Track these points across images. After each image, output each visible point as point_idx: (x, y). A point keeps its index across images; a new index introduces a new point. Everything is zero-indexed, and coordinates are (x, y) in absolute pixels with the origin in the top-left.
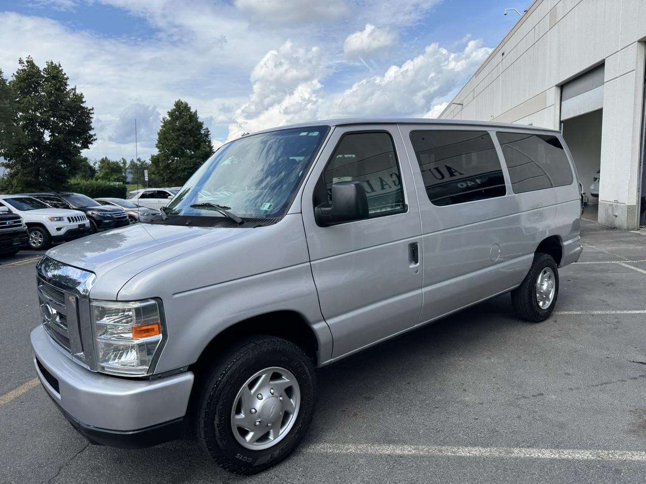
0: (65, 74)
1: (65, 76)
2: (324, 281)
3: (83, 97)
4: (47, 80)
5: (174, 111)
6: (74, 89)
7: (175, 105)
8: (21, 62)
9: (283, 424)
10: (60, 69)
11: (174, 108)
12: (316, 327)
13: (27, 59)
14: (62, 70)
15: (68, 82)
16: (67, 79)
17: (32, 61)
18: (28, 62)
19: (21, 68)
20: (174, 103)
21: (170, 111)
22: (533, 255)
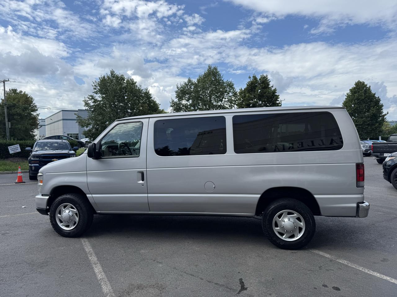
0: (269, 80)
1: (269, 81)
2: (91, 179)
3: (276, 90)
4: (259, 84)
5: (354, 88)
6: (273, 87)
7: (355, 85)
8: (250, 78)
9: (74, 225)
10: (267, 77)
11: (355, 86)
12: (88, 195)
13: (253, 76)
14: (267, 78)
15: (270, 83)
16: (269, 82)
17: (255, 76)
18: (253, 77)
19: (249, 80)
20: (355, 83)
21: (351, 88)
22: (259, 196)
